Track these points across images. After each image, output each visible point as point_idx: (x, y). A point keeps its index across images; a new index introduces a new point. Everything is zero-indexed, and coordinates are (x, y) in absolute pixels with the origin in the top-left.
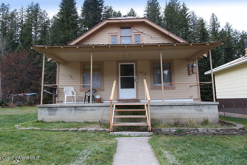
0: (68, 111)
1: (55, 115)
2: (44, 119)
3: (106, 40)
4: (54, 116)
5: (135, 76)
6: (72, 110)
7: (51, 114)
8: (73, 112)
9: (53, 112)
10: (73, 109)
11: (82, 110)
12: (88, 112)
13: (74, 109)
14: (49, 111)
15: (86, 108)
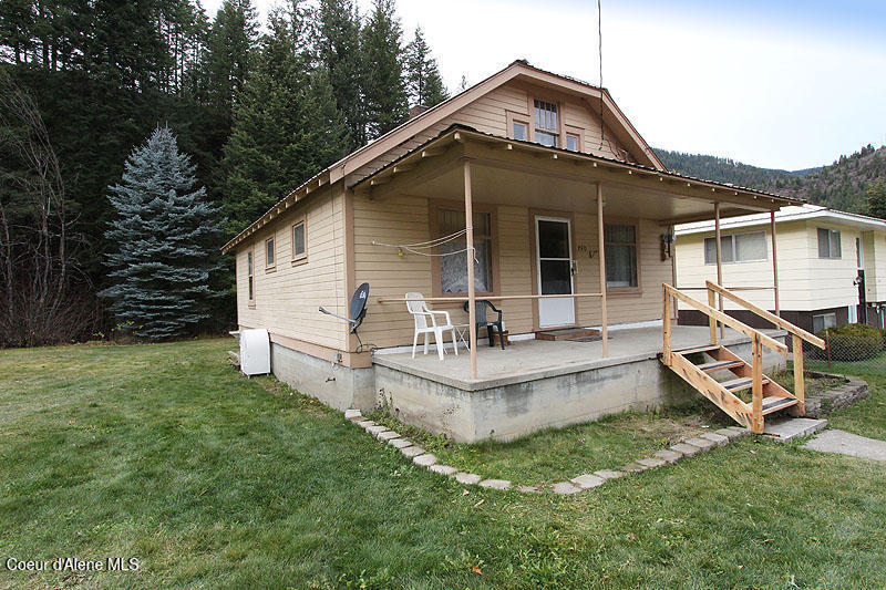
0: (562, 390)
1: (526, 411)
2: (494, 435)
3: (497, 125)
4: (523, 416)
5: (571, 259)
6: (569, 385)
7: (514, 411)
8: (574, 389)
9: (519, 403)
10: (573, 380)
11: (594, 381)
12: (609, 384)
13: (575, 381)
14: (508, 401)
15: (602, 373)
